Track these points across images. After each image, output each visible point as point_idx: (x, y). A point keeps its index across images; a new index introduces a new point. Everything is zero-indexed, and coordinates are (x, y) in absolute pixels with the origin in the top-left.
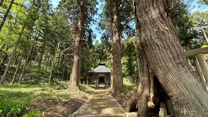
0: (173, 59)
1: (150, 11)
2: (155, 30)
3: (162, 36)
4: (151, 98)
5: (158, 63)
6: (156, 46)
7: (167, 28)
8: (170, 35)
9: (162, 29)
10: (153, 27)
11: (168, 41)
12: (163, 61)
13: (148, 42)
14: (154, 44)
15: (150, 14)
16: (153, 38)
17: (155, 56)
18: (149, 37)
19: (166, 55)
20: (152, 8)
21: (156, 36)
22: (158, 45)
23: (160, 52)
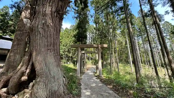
0: (47, 46)
1: (46, 6)
2: (43, 22)
3: (46, 28)
4: (27, 73)
5: (35, 46)
6: (39, 33)
7: (51, 24)
8: (52, 29)
9: (48, 23)
10: (43, 19)
11: (48, 33)
12: (39, 46)
13: (34, 29)
14: (38, 32)
15: (45, 8)
16: (39, 27)
17: (35, 41)
18: (36, 25)
19: (44, 42)
20: (48, 4)
21: (42, 26)
22: (40, 33)
23: (40, 39)
